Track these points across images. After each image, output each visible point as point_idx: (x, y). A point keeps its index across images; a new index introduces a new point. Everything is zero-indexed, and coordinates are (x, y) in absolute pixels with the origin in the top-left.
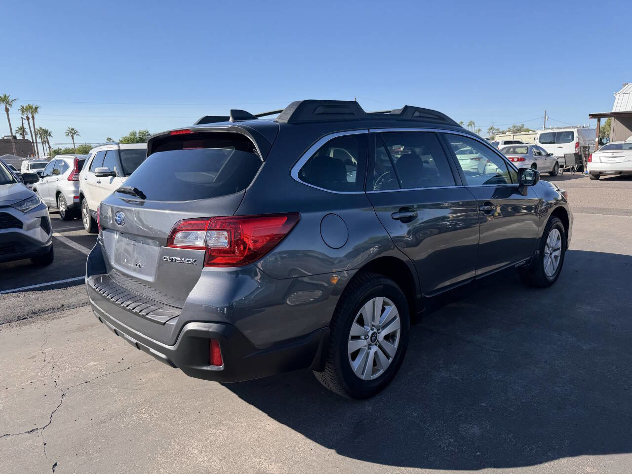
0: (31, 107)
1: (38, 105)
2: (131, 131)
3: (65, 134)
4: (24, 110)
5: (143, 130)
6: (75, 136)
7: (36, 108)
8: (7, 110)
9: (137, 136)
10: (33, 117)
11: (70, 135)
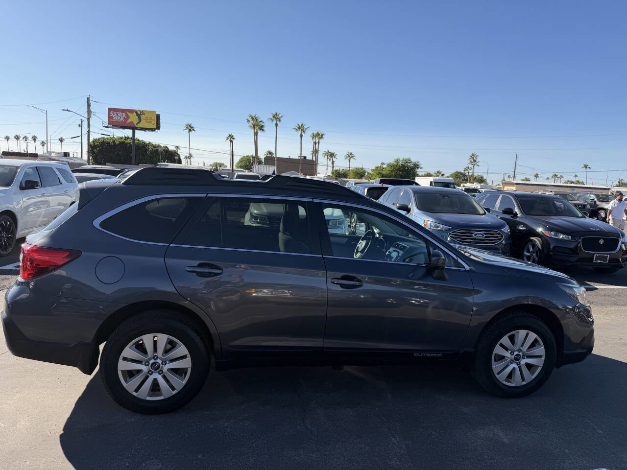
0: (318, 134)
1: (324, 133)
2: (396, 158)
3: (344, 157)
4: (314, 136)
5: (407, 157)
6: (351, 159)
7: (322, 135)
8: (301, 136)
9: (400, 163)
10: (319, 142)
11: (348, 158)
